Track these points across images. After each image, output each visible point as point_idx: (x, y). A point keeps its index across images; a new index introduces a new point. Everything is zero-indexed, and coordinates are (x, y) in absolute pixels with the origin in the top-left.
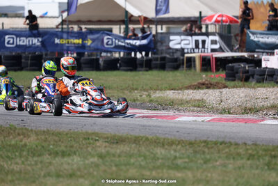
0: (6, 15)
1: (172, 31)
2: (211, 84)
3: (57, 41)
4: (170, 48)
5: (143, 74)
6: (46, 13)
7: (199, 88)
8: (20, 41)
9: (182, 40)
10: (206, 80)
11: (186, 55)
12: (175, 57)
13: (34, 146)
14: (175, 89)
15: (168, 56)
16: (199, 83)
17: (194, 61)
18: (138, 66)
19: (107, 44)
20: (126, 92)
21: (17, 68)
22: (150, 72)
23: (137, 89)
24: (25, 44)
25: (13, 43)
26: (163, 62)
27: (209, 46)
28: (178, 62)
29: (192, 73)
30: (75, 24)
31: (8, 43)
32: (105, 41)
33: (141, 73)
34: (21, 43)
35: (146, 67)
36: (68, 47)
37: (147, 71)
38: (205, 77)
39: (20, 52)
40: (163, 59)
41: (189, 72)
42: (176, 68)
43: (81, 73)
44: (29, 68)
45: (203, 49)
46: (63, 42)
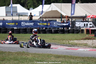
0: (22, 16)
1: (76, 20)
2: (90, 38)
3: (38, 24)
4: (76, 26)
5: (66, 35)
6: (35, 15)
7: (85, 39)
9: (80, 24)
10: (88, 37)
11: (81, 29)
12: (78, 29)
13: (31, 58)
14: (77, 40)
15: (75, 29)
16: (85, 38)
17: (84, 31)
18: (65, 32)
19: (55, 25)
20: (61, 41)
21: (25, 33)
22: (69, 34)
24: (28, 25)
25: (24, 25)
28: (78, 31)
31: (23, 25)
32: (54, 24)
33: (66, 34)
34: (27, 25)
35: (68, 32)
36: (42, 26)
37: (68, 34)
38: (87, 36)
39: (26, 27)
40: (73, 30)
41: (82, 34)
42: (78, 33)
43: (46, 34)
44: (29, 33)
45: (87, 27)
46: (40, 24)
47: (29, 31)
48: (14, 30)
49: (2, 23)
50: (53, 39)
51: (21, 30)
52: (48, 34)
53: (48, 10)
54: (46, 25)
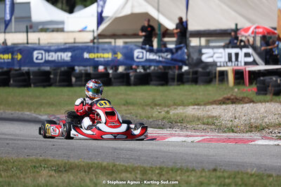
2: (237, 99)
3: (86, 55)
4: (202, 62)
5: (174, 89)
6: (86, 28)
8: (49, 56)
9: (214, 53)
10: (232, 95)
11: (219, 69)
12: (208, 70)
15: (200, 70)
17: (227, 75)
18: (170, 80)
19: (137, 58)
20: (146, 108)
21: (45, 84)
22: (181, 87)
23: (159, 105)
24: (53, 59)
25: (42, 59)
26: (195, 76)
27: (242, 59)
29: (224, 87)
30: (112, 38)
32: (136, 55)
33: (172, 87)
34: (50, 58)
35: (178, 81)
36: (97, 61)
37: (179, 85)
38: (236, 91)
39: (47, 68)
40: (196, 73)
41: (221, 86)
42: (209, 82)
43: (110, 88)
44: (57, 84)
45: (236, 63)
46: (92, 56)
47: (58, 78)
48: (11, 76)
50: (124, 102)
51: (31, 77)
52: (116, 88)
53: (120, 13)
54: (110, 59)
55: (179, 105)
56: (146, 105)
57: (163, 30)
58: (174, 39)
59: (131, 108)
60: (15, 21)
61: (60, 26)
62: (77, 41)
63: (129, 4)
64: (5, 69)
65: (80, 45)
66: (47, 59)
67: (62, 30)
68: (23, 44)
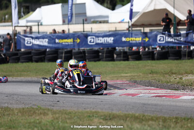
3: (124, 39)
5: (185, 62)
6: (123, 20)
8: (98, 40)
18: (182, 56)
19: (160, 40)
20: (166, 76)
22: (191, 60)
23: (175, 74)
24: (101, 42)
25: (93, 42)
30: (141, 27)
33: (184, 61)
34: (99, 42)
35: (188, 56)
36: (132, 43)
37: (189, 59)
43: (140, 62)
44: (104, 59)
46: (128, 39)
47: (105, 55)
48: (73, 54)
49: (47, 40)
50: (150, 72)
51: (87, 54)
52: (145, 61)
53: (147, 9)
54: (140, 42)
55: (189, 74)
56: (166, 74)
57: (177, 21)
58: (186, 27)
59: (155, 75)
60: (76, 16)
61: (106, 19)
62: (118, 29)
63: (153, 3)
64: (69, 49)
65: (120, 32)
66: (97, 42)
67: (107, 22)
68: (81, 32)
